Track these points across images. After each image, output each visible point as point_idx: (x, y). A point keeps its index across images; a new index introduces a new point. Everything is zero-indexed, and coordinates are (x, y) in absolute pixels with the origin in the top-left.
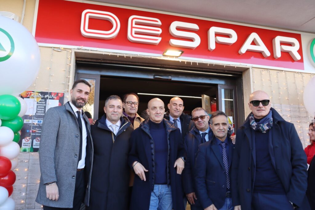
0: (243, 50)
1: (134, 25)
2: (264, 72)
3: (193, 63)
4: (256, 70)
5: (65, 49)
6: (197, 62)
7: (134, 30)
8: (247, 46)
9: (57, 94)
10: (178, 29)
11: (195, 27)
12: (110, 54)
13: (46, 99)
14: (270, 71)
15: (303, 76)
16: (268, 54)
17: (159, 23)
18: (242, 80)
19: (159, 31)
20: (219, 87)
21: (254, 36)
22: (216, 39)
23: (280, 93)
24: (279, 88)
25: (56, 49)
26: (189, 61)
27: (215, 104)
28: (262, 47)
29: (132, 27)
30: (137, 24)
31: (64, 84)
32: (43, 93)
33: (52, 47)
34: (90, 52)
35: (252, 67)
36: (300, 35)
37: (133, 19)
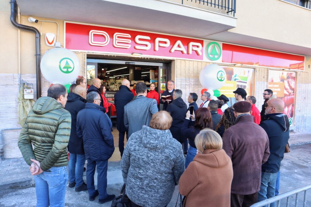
0: (173, 51)
1: (117, 39)
2: (183, 62)
3: (147, 58)
5: (81, 52)
6: (149, 57)
8: (175, 47)
10: (140, 39)
11: (148, 38)
12: (105, 55)
14: (186, 61)
15: (202, 63)
16: (185, 52)
17: (130, 36)
18: (171, 64)
19: (129, 41)
20: (159, 68)
21: (179, 42)
22: (159, 45)
23: (189, 72)
24: (189, 70)
25: (77, 53)
26: (144, 57)
27: (157, 74)
29: (116, 40)
30: (118, 37)
31: (82, 71)
33: (74, 52)
34: (95, 54)
35: (177, 59)
36: (203, 41)
37: (116, 35)
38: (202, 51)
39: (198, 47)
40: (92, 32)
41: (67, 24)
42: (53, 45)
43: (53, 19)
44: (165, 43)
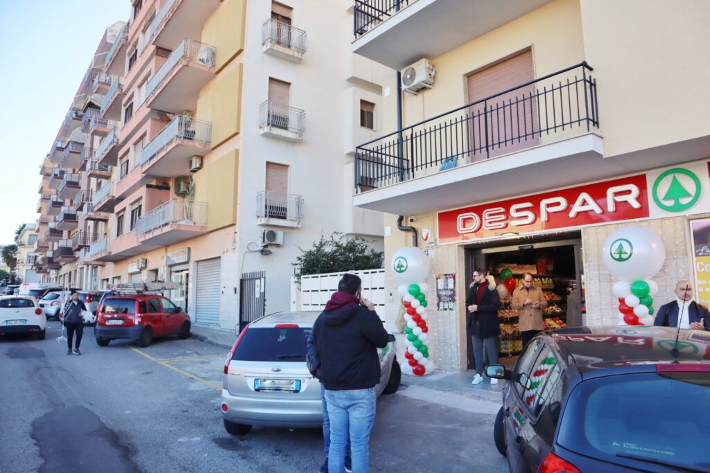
0: (572, 214)
1: (487, 218)
3: (529, 237)
4: (589, 229)
6: (531, 235)
7: (487, 221)
8: (577, 208)
9: (452, 275)
10: (518, 210)
11: (528, 205)
13: (447, 278)
15: (650, 224)
16: (598, 210)
17: (502, 210)
19: (503, 217)
21: (584, 196)
22: (547, 210)
26: (526, 236)
28: (592, 205)
29: (485, 220)
30: (490, 215)
32: (446, 275)
35: (584, 228)
36: (644, 177)
37: (486, 213)
38: (641, 198)
39: (629, 192)
40: (460, 218)
41: (440, 214)
42: (428, 241)
43: (426, 213)
44: (558, 204)
